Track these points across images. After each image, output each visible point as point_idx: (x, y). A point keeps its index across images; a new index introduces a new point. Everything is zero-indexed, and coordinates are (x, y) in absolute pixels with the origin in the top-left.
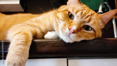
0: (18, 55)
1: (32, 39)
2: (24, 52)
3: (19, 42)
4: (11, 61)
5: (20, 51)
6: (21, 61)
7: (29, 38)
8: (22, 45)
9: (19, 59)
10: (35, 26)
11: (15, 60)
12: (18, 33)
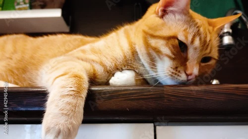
0: (66, 114)
1: (87, 86)
2: (75, 108)
3: (66, 91)
4: (52, 126)
5: (68, 107)
6: (70, 126)
7: (84, 84)
8: (72, 97)
9: (66, 122)
10: (93, 61)
11: (60, 124)
12: (62, 75)
